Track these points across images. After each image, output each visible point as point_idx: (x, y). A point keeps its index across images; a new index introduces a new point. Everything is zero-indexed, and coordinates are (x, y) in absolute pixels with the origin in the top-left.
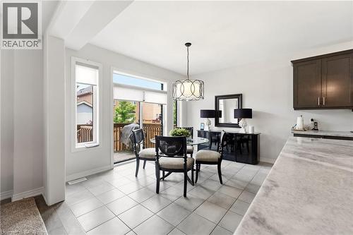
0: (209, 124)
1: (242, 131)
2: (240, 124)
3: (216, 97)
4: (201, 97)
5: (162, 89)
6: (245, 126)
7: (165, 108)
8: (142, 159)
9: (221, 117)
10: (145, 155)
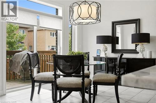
0: (106, 50)
1: (139, 56)
2: (138, 50)
3: (113, 23)
4: (98, 19)
5: (57, 14)
6: (143, 51)
7: (60, 33)
8: (37, 81)
9: (118, 43)
10: (42, 78)
